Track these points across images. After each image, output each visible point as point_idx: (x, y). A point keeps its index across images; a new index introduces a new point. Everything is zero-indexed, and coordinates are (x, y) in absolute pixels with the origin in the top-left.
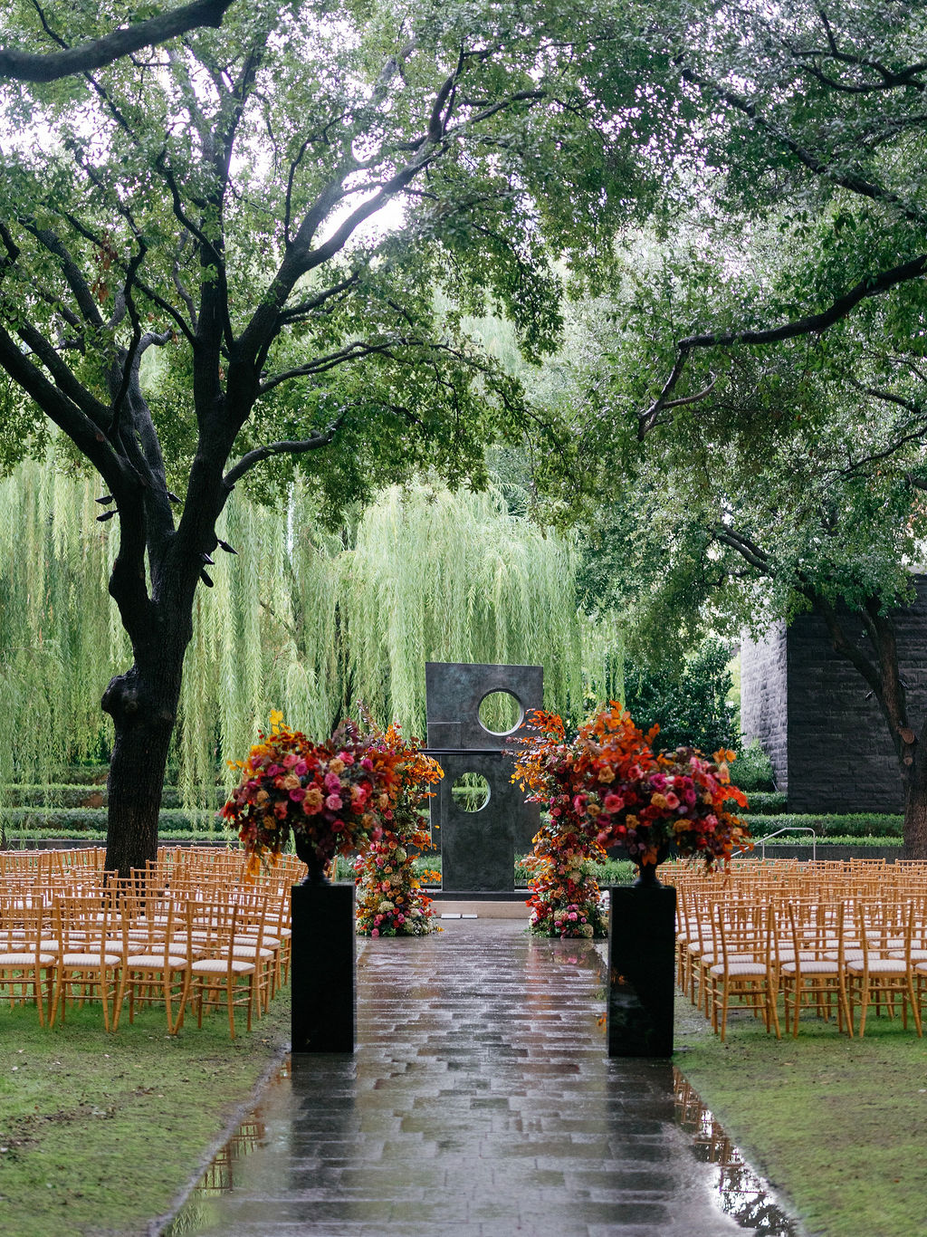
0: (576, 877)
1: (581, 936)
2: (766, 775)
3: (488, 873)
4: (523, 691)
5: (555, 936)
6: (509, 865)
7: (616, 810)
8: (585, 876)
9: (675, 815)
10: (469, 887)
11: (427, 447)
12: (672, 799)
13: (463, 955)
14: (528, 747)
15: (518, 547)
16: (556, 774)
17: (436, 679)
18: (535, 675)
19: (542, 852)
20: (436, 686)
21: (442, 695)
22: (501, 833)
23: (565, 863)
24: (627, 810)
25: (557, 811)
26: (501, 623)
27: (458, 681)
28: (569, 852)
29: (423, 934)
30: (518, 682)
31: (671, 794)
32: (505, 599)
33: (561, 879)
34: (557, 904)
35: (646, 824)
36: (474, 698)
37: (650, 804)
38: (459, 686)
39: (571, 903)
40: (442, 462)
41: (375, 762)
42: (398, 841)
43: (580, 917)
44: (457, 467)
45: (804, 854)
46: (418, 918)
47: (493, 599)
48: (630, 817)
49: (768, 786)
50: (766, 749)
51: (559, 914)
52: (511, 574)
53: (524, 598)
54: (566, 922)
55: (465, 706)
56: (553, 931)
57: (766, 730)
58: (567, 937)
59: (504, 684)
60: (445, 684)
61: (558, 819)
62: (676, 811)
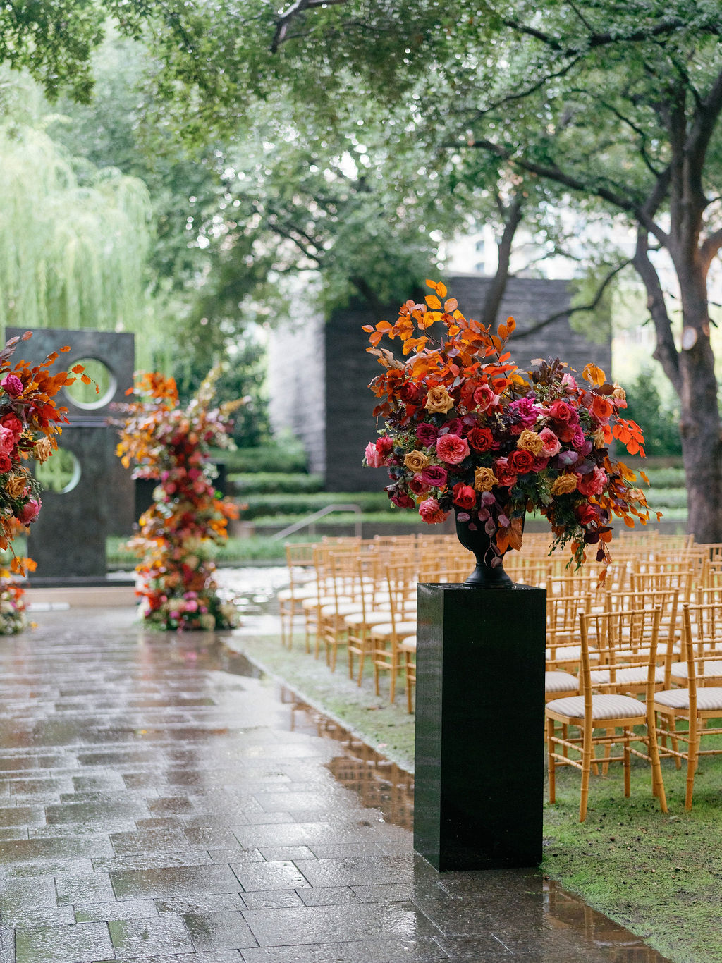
0: (192, 562)
1: (200, 629)
2: (301, 459)
3: (78, 559)
4: (115, 359)
5: (170, 628)
6: (101, 549)
7: (456, 459)
8: (202, 560)
9: (554, 464)
10: (59, 574)
11: (20, 43)
12: (549, 440)
13: (79, 661)
14: (133, 415)
15: (89, 220)
16: (169, 446)
19: (153, 535)
22: (91, 514)
23: (180, 545)
24: (475, 459)
25: (171, 487)
26: (73, 299)
27: (41, 348)
28: (185, 534)
29: (16, 631)
30: (109, 350)
31: (546, 431)
32: (77, 275)
33: (176, 565)
34: (172, 592)
35: (509, 482)
37: (513, 447)
39: (188, 591)
40: (39, 62)
41: (25, 381)
43: (199, 607)
44: (56, 71)
45: (349, 530)
46: (10, 615)
47: (65, 274)
48: (482, 472)
49: (303, 469)
50: (299, 437)
51: (175, 605)
52: (84, 248)
53: (96, 273)
54: (183, 613)
56: (168, 624)
57: (299, 419)
58: (186, 629)
59: (93, 351)
60: (27, 350)
61: (172, 497)
62: (555, 460)
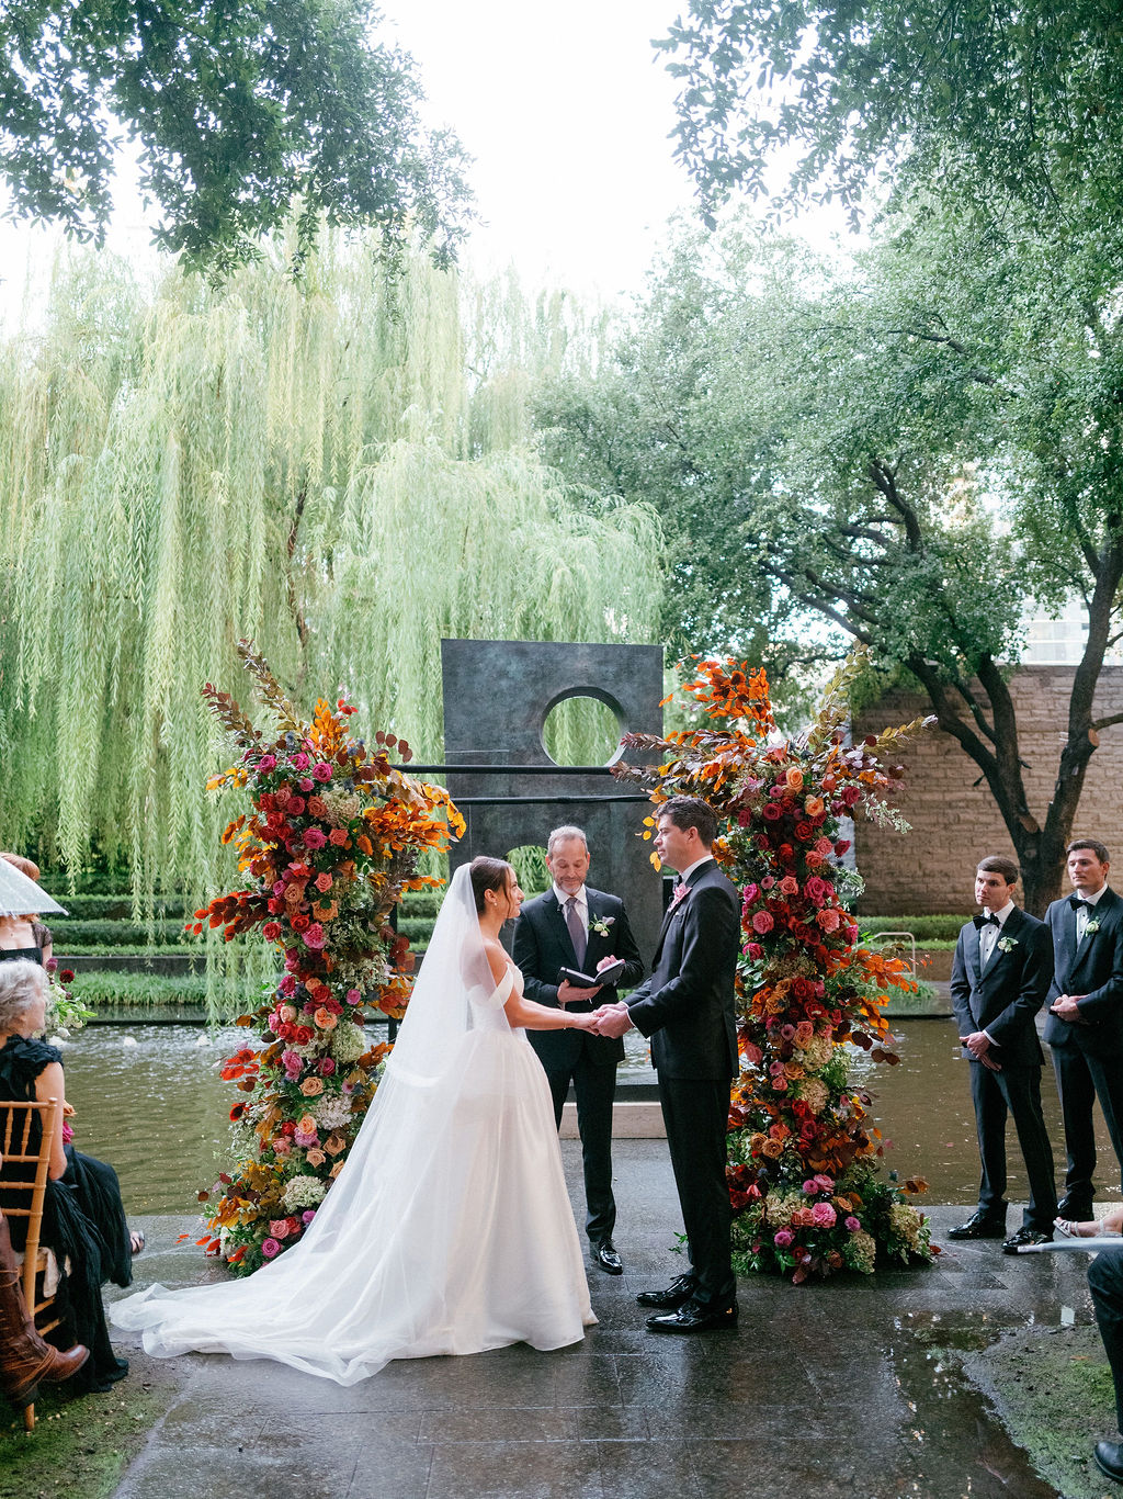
0: (814, 1096)
1: (849, 1274)
4: (626, 693)
8: (837, 1091)
17: (461, 671)
18: (648, 661)
20: (462, 681)
21: (473, 699)
27: (503, 674)
28: (799, 1031)
30: (617, 675)
36: (533, 705)
38: (504, 683)
39: (810, 1173)
42: (341, 1006)
43: (842, 1215)
51: (781, 1207)
54: (804, 1233)
55: (518, 722)
58: (812, 1278)
59: (589, 678)
60: (478, 678)
